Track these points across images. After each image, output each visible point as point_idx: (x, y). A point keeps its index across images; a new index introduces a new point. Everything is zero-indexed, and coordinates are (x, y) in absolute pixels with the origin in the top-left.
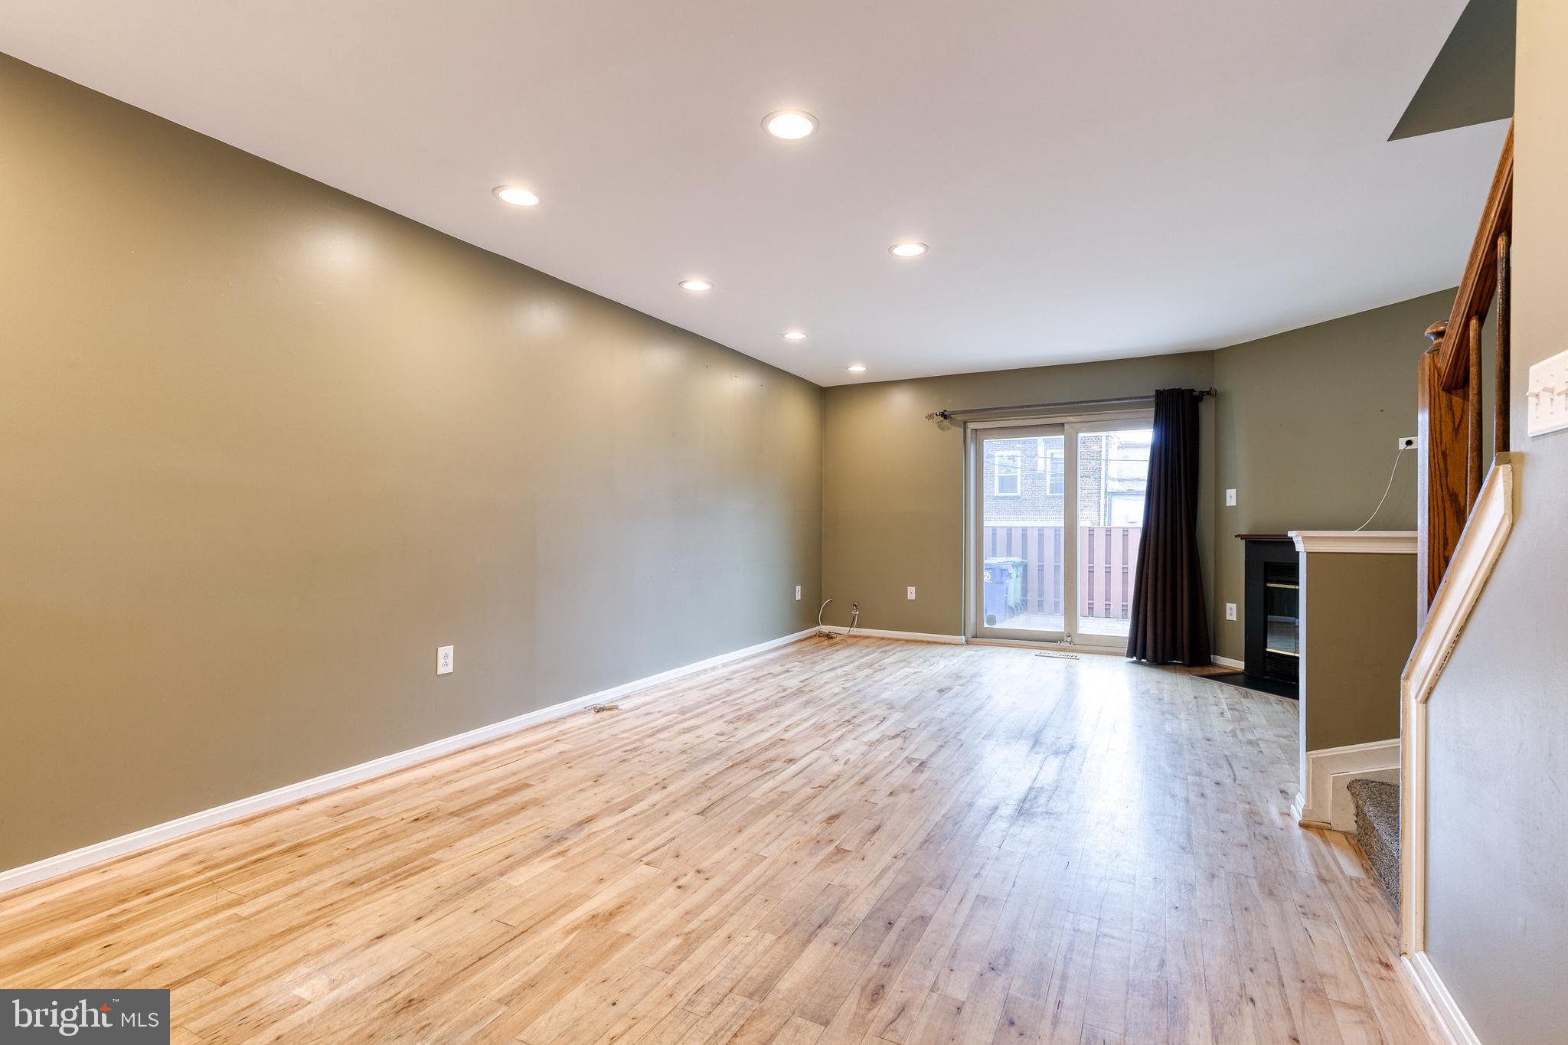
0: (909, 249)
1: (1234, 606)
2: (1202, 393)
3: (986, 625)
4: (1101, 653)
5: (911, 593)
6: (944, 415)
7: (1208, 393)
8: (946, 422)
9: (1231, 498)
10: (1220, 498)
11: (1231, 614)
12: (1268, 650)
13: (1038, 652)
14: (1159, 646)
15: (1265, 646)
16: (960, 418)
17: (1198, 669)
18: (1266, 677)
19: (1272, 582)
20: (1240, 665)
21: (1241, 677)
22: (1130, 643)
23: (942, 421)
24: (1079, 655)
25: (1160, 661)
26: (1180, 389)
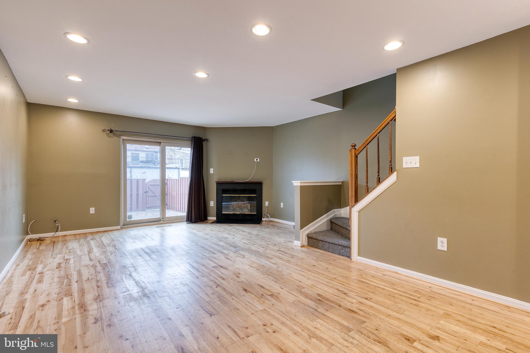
0: (201, 75)
1: (213, 202)
2: (204, 140)
3: (128, 220)
4: (176, 222)
5: (92, 210)
6: (111, 131)
7: (206, 140)
8: (111, 134)
9: (212, 171)
10: (208, 171)
11: (212, 204)
12: (223, 213)
13: (156, 226)
14: (196, 217)
15: (222, 212)
16: (118, 133)
17: (206, 221)
18: (222, 220)
19: (224, 194)
20: (215, 218)
21: (215, 222)
22: (187, 217)
23: (109, 133)
24: (171, 224)
25: (196, 221)
26: (200, 137)
